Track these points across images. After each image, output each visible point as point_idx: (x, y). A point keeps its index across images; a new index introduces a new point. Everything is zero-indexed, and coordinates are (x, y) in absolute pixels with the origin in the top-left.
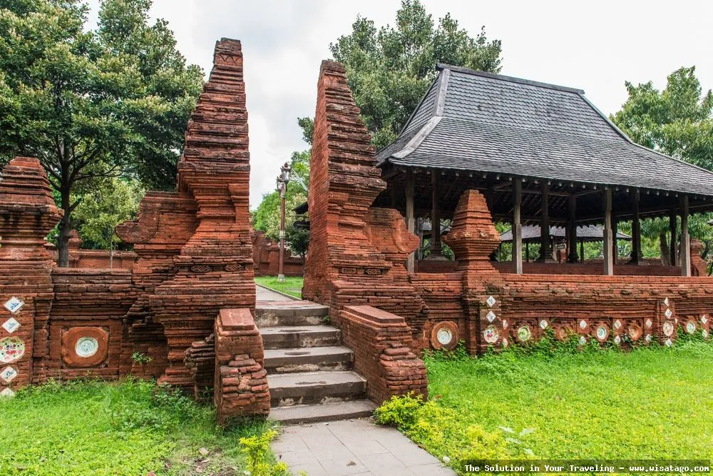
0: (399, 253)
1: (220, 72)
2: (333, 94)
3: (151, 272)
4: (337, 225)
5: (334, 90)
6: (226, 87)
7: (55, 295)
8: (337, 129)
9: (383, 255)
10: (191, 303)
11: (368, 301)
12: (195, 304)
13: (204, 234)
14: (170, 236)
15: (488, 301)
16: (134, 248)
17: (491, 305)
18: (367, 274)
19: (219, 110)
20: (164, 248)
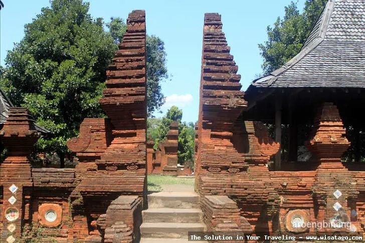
0: (262, 156)
1: (130, 34)
2: (210, 38)
3: (86, 170)
4: (210, 136)
5: (212, 35)
6: (133, 44)
7: (33, 184)
8: (212, 64)
9: (243, 157)
10: (102, 190)
11: (225, 192)
12: (105, 190)
13: (116, 145)
14: (97, 147)
15: (334, 194)
16: (77, 155)
17: (337, 197)
18: (228, 172)
19: (127, 61)
20: (94, 155)
